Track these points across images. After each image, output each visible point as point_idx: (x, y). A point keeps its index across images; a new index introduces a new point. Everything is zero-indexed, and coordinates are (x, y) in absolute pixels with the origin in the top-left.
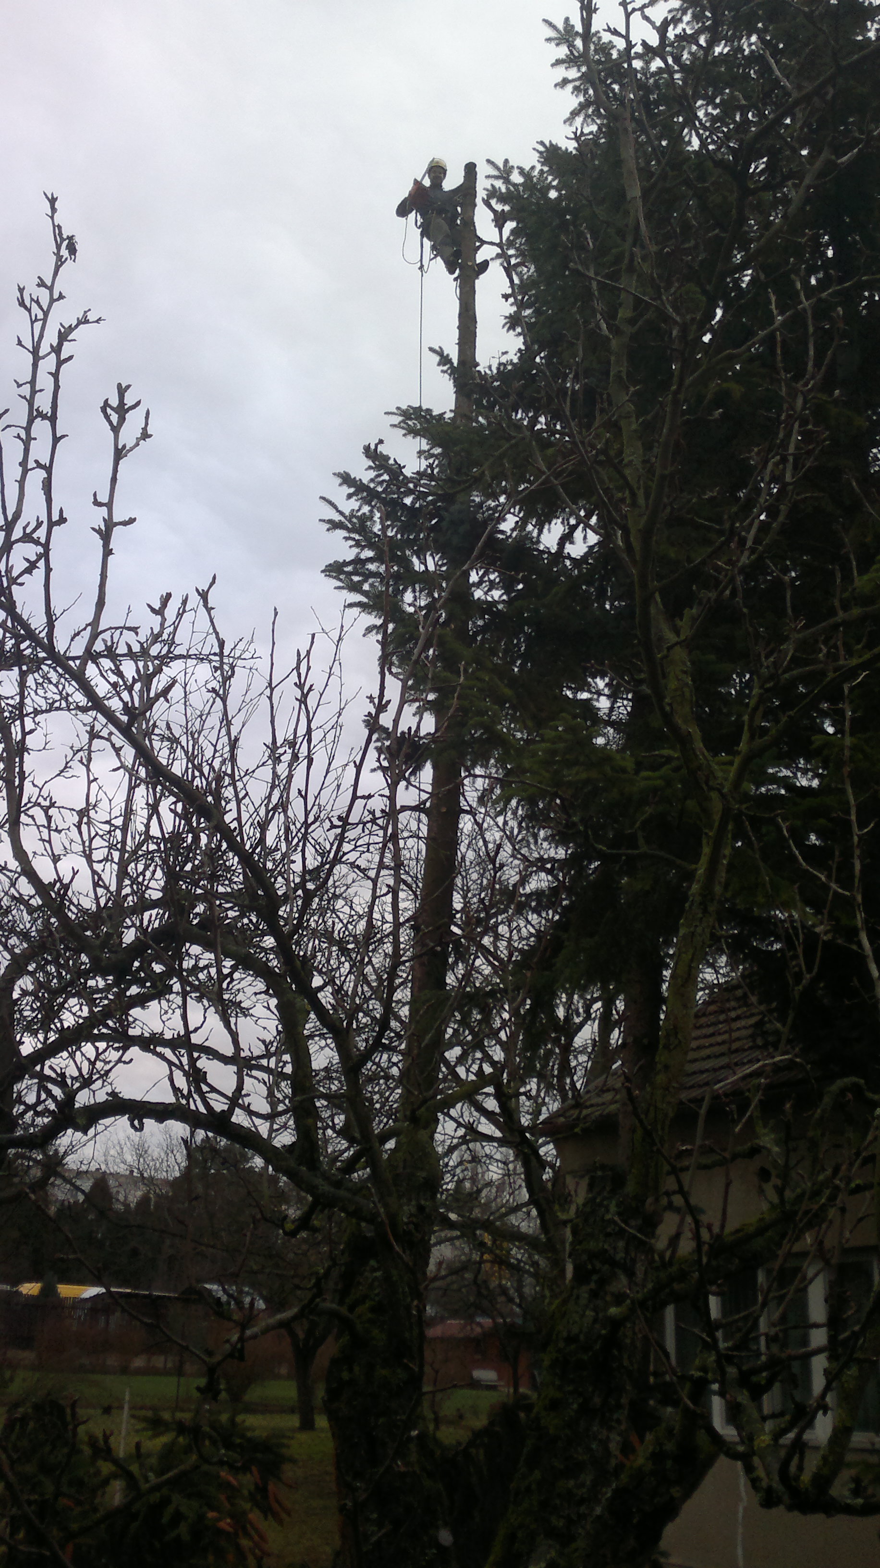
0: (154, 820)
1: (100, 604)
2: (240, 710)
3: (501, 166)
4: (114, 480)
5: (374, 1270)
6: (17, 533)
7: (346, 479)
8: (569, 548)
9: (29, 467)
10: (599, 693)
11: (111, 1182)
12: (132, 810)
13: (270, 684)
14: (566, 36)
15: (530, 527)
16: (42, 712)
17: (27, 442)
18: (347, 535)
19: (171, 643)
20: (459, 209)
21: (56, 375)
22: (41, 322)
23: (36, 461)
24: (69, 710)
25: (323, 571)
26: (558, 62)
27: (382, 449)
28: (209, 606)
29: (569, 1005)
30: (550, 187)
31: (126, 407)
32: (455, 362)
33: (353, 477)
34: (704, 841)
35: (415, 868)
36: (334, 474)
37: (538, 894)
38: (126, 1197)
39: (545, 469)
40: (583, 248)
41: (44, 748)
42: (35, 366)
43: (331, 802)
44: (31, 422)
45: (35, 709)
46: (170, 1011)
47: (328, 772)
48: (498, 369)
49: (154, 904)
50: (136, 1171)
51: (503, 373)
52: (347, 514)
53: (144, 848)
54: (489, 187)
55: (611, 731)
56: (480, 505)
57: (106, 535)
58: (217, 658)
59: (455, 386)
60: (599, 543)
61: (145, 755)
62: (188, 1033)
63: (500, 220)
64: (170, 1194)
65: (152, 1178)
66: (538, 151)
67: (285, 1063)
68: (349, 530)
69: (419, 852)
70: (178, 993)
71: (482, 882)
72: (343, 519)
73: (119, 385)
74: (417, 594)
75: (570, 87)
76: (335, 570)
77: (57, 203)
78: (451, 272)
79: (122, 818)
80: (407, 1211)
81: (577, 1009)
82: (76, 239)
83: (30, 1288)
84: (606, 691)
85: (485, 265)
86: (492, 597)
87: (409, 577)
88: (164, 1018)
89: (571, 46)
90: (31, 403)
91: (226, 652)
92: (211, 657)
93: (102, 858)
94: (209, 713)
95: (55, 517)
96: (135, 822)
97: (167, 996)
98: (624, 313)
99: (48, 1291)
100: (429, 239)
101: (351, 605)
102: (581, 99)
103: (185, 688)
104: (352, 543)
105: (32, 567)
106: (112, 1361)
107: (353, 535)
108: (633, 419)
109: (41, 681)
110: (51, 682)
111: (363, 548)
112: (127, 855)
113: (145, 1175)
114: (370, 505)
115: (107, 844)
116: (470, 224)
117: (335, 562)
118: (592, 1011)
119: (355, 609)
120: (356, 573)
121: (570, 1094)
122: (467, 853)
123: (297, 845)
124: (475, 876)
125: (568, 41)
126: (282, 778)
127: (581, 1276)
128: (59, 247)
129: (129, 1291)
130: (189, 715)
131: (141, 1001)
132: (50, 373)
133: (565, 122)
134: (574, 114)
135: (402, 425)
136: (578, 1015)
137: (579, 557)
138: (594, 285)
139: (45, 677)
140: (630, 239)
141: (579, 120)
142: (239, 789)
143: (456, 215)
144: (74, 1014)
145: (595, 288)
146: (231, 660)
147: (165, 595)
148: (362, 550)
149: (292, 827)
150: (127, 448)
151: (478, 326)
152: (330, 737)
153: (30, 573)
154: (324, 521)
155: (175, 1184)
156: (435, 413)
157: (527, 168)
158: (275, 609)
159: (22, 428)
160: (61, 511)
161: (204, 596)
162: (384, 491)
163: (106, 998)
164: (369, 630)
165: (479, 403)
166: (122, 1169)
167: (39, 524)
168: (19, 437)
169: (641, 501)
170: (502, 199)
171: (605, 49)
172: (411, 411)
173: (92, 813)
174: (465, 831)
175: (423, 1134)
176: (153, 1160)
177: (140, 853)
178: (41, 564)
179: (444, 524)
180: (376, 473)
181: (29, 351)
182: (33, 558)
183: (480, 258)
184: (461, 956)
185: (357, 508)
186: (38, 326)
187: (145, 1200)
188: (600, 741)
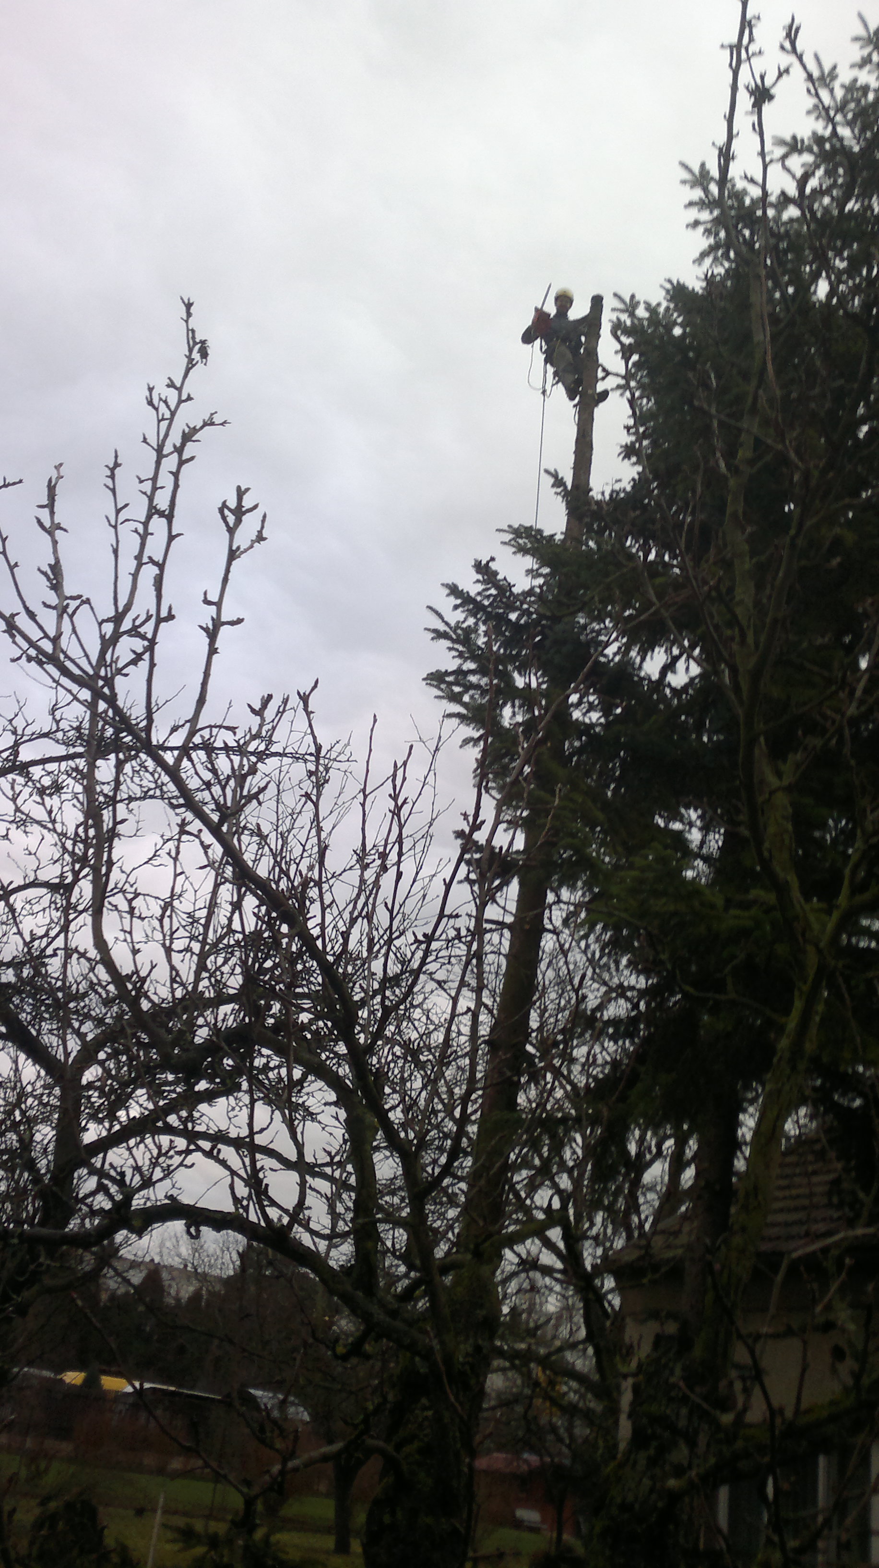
0: (236, 916)
1: (201, 701)
2: (331, 812)
3: (628, 300)
4: (225, 580)
5: (425, 1408)
6: (126, 625)
7: (454, 590)
8: (670, 678)
9: (144, 561)
10: (691, 824)
11: (165, 1275)
12: (216, 903)
13: (364, 790)
14: (701, 179)
15: (633, 654)
16: (136, 799)
17: (144, 538)
18: (451, 645)
19: (270, 742)
20: (583, 339)
21: (176, 475)
22: (167, 422)
23: (150, 558)
24: (163, 798)
25: (424, 679)
26: (691, 204)
27: (493, 566)
28: (310, 710)
29: (641, 1141)
30: (675, 323)
31: (244, 509)
32: (569, 486)
33: (460, 589)
34: (796, 993)
35: (495, 982)
36: (443, 585)
37: (615, 1022)
38: (178, 1292)
39: (654, 599)
40: (706, 385)
41: (135, 835)
42: (158, 463)
43: (416, 911)
44: (149, 517)
45: (130, 796)
46: (238, 1109)
47: (414, 881)
48: (611, 495)
49: (230, 999)
50: (190, 1265)
51: (615, 500)
52: (453, 624)
53: (225, 941)
54: (615, 319)
55: (701, 863)
56: (585, 627)
57: (212, 634)
58: (313, 758)
59: (567, 508)
60: (700, 676)
61: (232, 855)
62: (252, 1134)
63: (626, 352)
64: (223, 1292)
65: (205, 1275)
66: (664, 288)
67: (350, 1174)
68: (454, 641)
69: (499, 966)
70: (246, 1092)
71: (560, 1002)
72: (448, 630)
73: (239, 488)
74: (516, 709)
75: (701, 229)
76: (436, 678)
77: (192, 308)
78: (572, 398)
79: (206, 910)
80: (463, 1350)
81: (650, 1147)
82: (208, 344)
83: (74, 1377)
84: (698, 823)
85: (604, 395)
86: (590, 719)
87: (508, 692)
88: (231, 1114)
89: (706, 190)
90: (151, 499)
91: (323, 754)
92: (307, 757)
93: (182, 948)
94: (300, 812)
95: (164, 613)
96: (218, 915)
97: (235, 1094)
98: (744, 453)
99: (92, 1382)
100: (552, 365)
101: (450, 716)
102: (712, 240)
103: (278, 786)
104: (455, 653)
105: (137, 658)
106: (149, 1460)
107: (456, 646)
108: (747, 559)
109: (138, 768)
110: (147, 771)
111: (466, 659)
112: (207, 947)
113: (199, 1270)
114: (475, 617)
115: (189, 935)
116: (592, 353)
117: (437, 671)
118: (663, 1148)
119: (454, 719)
120: (457, 683)
121: (636, 1234)
122: (545, 974)
123: (379, 951)
124: (553, 996)
125: (701, 184)
126: (368, 883)
127: (639, 1439)
128: (191, 350)
129: (172, 1388)
130: (280, 812)
131: (209, 1097)
132: (171, 472)
133: (694, 262)
134: (703, 255)
135: (513, 542)
136: (650, 1152)
137: (679, 687)
138: (715, 423)
139: (142, 765)
140: (754, 382)
141: (708, 261)
142: (324, 891)
143: (580, 344)
144: (141, 1106)
145: (716, 425)
146: (327, 761)
147: (266, 696)
148: (464, 662)
149: (375, 933)
150: (242, 549)
151: (594, 452)
152: (419, 847)
153: (136, 664)
154: (429, 630)
155: (228, 1282)
156: (546, 533)
157: (654, 304)
158: (375, 716)
159: (140, 522)
160: (170, 608)
161: (305, 699)
162: (491, 605)
163: (174, 1091)
164: (466, 741)
165: (590, 529)
166: (176, 1262)
167: (149, 618)
168: (136, 531)
169: (750, 639)
170: (628, 332)
171: (739, 196)
172: (523, 530)
173: (176, 903)
174: (547, 949)
175: (485, 1270)
176: (208, 1256)
177: (221, 946)
178: (147, 656)
179: (547, 643)
180: (483, 587)
181: (153, 448)
182: (140, 650)
183: (600, 387)
184: (536, 1077)
185: (462, 620)
186: (165, 424)
187: (196, 1296)
188: (690, 874)
